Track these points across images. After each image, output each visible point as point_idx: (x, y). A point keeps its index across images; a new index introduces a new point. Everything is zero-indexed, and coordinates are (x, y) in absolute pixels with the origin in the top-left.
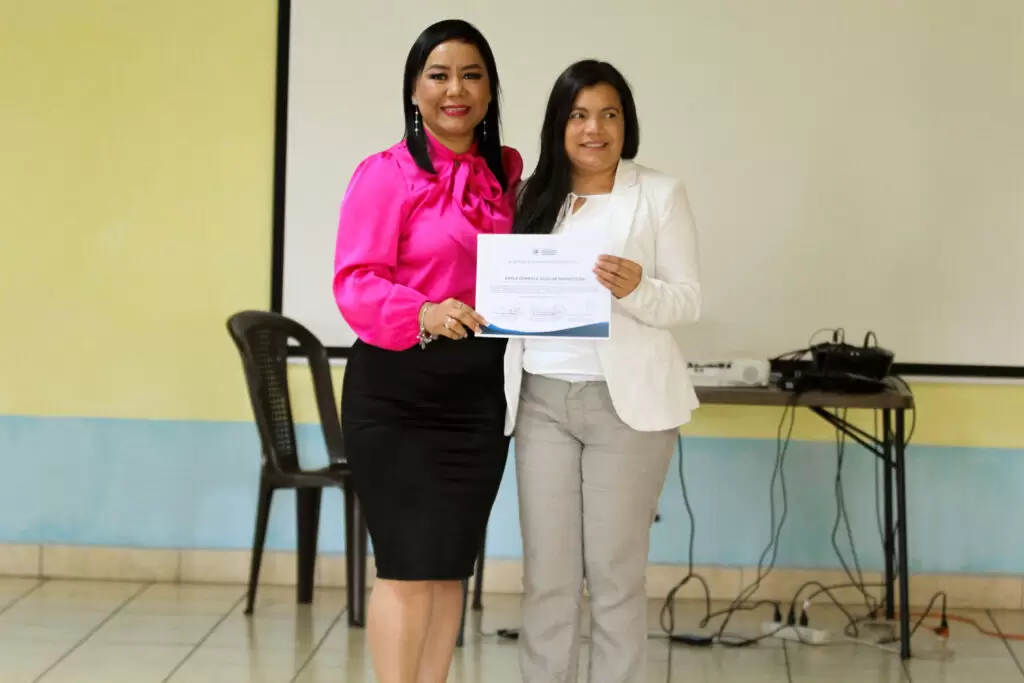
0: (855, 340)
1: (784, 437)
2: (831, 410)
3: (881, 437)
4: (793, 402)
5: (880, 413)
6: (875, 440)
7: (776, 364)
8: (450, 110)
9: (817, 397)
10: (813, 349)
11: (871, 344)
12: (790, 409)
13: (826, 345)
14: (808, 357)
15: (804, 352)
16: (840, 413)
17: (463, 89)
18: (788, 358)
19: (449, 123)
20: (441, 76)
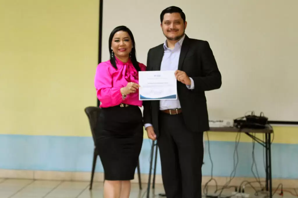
0: (257, 114)
1: (237, 141)
2: (251, 134)
3: (265, 141)
4: (240, 131)
5: (264, 134)
6: (263, 142)
7: (235, 121)
8: (121, 50)
9: (247, 130)
10: (246, 117)
11: (262, 115)
12: (239, 133)
13: (249, 116)
14: (245, 119)
15: (243, 118)
16: (254, 134)
17: (124, 43)
18: (239, 119)
19: (121, 53)
20: (118, 41)
